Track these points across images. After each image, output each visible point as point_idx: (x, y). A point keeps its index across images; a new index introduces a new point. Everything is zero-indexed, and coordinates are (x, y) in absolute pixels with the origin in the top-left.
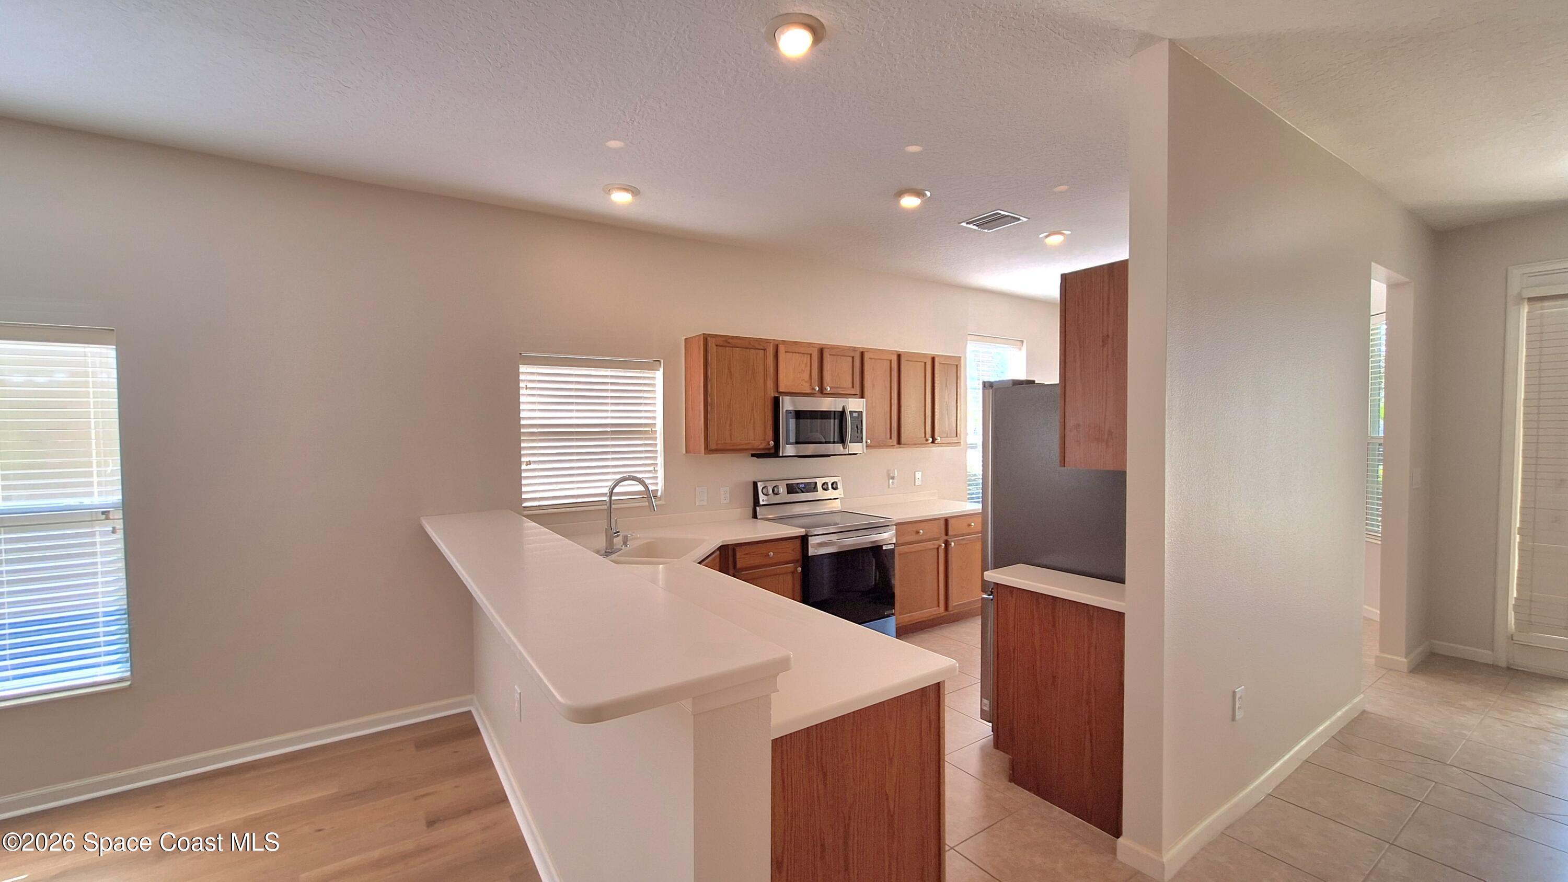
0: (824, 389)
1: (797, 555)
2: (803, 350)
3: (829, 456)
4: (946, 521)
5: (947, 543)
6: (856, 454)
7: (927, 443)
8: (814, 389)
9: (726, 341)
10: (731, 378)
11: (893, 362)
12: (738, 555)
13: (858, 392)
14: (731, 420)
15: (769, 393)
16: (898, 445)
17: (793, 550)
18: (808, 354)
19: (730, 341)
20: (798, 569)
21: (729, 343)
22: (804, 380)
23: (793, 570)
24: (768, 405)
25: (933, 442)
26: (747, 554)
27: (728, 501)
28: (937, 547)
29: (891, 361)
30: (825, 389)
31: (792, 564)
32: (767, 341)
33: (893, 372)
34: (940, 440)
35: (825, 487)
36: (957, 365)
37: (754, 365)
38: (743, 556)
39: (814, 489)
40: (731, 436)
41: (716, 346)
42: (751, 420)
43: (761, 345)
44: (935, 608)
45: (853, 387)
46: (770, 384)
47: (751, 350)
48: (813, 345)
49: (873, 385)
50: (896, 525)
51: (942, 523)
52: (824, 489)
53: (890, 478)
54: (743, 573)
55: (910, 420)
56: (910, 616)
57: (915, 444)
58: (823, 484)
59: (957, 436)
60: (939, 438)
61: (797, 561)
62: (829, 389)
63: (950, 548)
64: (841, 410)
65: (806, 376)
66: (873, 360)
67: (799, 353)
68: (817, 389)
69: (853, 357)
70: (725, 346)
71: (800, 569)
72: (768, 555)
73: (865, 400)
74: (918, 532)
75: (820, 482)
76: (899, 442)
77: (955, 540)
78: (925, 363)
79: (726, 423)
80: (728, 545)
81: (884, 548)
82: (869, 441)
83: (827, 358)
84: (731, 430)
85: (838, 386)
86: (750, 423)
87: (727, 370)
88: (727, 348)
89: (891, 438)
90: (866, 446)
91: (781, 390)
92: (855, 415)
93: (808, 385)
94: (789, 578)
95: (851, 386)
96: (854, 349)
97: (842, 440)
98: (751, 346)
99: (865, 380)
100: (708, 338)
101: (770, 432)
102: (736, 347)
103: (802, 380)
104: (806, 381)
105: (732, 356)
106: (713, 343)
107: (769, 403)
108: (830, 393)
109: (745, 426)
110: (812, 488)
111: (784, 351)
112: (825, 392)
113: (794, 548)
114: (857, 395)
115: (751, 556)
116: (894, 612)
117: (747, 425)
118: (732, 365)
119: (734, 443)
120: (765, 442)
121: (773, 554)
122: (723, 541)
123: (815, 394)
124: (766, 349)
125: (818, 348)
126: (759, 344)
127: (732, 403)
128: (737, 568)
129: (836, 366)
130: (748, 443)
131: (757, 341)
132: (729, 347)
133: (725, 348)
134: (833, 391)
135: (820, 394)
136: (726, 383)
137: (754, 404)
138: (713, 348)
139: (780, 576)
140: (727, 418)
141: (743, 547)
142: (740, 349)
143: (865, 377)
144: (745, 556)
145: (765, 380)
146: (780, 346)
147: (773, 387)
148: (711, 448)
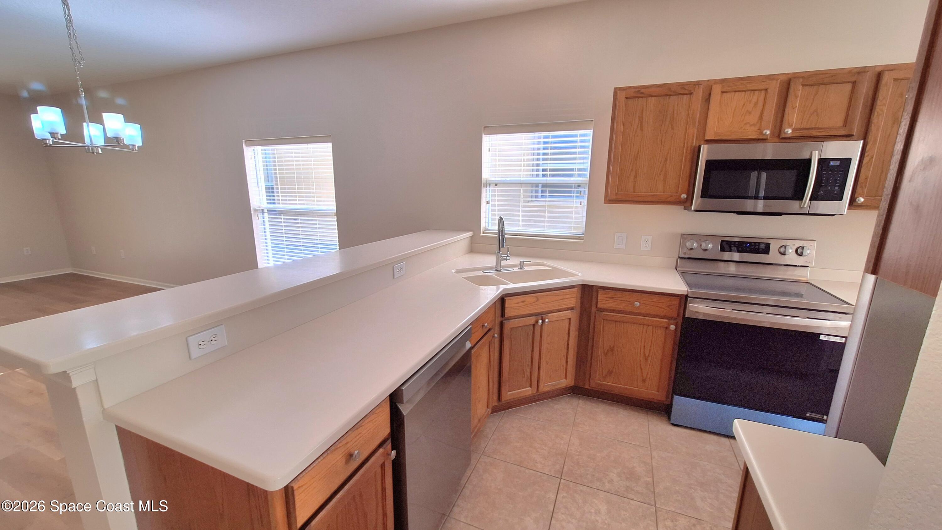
0: (781, 132)
2: (753, 86)
3: (780, 214)
6: (829, 215)
8: (762, 134)
9: (638, 91)
10: (642, 130)
13: (856, 132)
14: (636, 173)
17: (669, 307)
18: (761, 90)
19: (643, 91)
20: (671, 326)
21: (642, 93)
22: (749, 123)
23: (665, 325)
24: (686, 156)
26: (611, 298)
30: (785, 132)
31: (666, 320)
37: (673, 114)
38: (605, 299)
39: (766, 250)
40: (634, 188)
41: (627, 98)
42: (661, 171)
43: (687, 89)
45: (844, 125)
47: (672, 97)
48: (772, 77)
54: (604, 313)
58: (781, 247)
61: (673, 318)
62: (790, 132)
64: (806, 158)
65: (753, 118)
66: (904, 81)
67: (745, 91)
68: (769, 133)
69: (854, 83)
70: (638, 98)
71: (673, 327)
72: (634, 304)
73: (863, 141)
75: (775, 244)
79: (630, 175)
80: (593, 286)
82: (861, 199)
83: (797, 91)
84: (635, 182)
86: (660, 174)
87: (637, 122)
88: (640, 99)
90: (850, 206)
91: (708, 137)
92: (833, 163)
93: (754, 129)
94: (660, 332)
95: (840, 124)
96: (862, 71)
97: (796, 195)
98: (671, 93)
99: (876, 114)
100: (618, 92)
101: (684, 184)
102: (651, 97)
103: (746, 124)
104: (751, 124)
105: (645, 106)
106: (623, 96)
107: (689, 152)
108: (793, 136)
109: (654, 177)
110: (760, 249)
111: (720, 91)
112: (783, 136)
113: (671, 305)
114: (853, 135)
115: (614, 300)
116: (827, 418)
117: (656, 176)
118: (644, 116)
119: (636, 194)
120: (676, 195)
121: (640, 305)
122: (583, 281)
123: (765, 137)
124: (692, 93)
125: (781, 81)
126: (683, 88)
127: (640, 156)
128: (598, 307)
129: (813, 99)
130: (654, 195)
131: (681, 85)
132: (642, 97)
133: (637, 99)
134: (801, 132)
135: (776, 140)
136: (634, 135)
137: (669, 155)
138: (623, 101)
139: (648, 327)
140: (632, 170)
141: (607, 291)
142: (657, 98)
143: (877, 110)
144: (607, 299)
145: (687, 128)
146: (714, 86)
147: (697, 134)
148: (614, 197)
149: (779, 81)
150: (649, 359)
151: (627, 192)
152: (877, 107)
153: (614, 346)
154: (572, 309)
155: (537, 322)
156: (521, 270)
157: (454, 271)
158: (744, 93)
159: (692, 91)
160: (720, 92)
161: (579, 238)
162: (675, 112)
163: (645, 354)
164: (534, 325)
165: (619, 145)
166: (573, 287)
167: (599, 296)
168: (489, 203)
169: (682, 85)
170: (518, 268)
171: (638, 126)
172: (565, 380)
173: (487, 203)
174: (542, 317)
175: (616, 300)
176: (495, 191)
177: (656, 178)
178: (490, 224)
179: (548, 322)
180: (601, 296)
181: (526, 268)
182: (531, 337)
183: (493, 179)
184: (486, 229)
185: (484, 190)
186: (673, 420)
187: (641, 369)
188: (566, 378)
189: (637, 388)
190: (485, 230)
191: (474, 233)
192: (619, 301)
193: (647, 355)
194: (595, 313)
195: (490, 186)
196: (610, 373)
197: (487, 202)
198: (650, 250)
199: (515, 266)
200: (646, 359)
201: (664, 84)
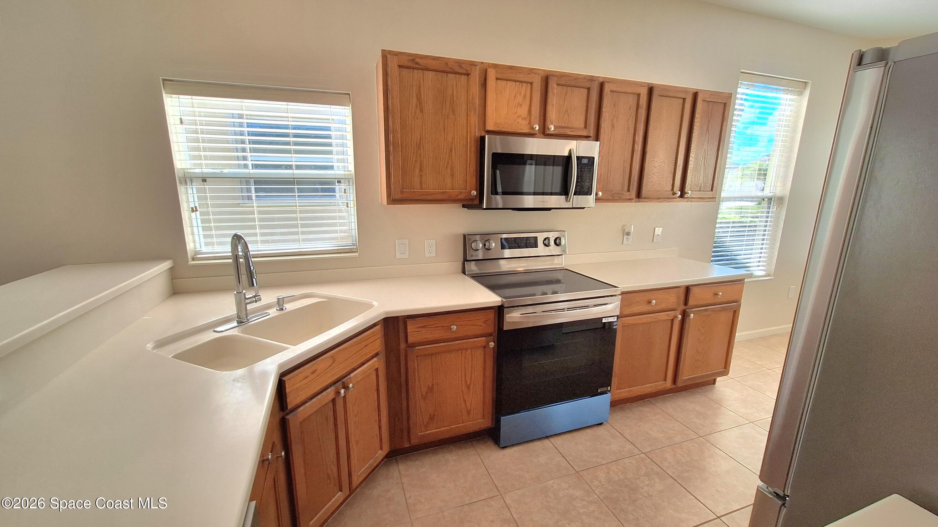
0: (546, 129)
1: (491, 328)
2: (521, 77)
3: (549, 209)
4: (688, 289)
5: (685, 314)
6: (583, 208)
7: (674, 197)
8: (533, 128)
9: (413, 60)
10: (422, 111)
11: (641, 96)
12: (410, 328)
13: (592, 133)
14: (421, 166)
15: (473, 131)
16: (637, 199)
17: (485, 322)
18: (527, 83)
19: (417, 60)
20: (490, 344)
21: (417, 63)
22: (520, 116)
23: (484, 344)
24: (471, 147)
25: (682, 196)
26: (422, 327)
27: (434, 254)
28: (671, 318)
29: (639, 95)
30: (548, 128)
31: (484, 338)
32: (473, 64)
33: (640, 110)
34: (691, 193)
35: (546, 242)
36: (725, 104)
37: (453, 97)
38: (417, 330)
39: (534, 243)
40: (421, 184)
41: (400, 66)
42: (448, 163)
43: (462, 68)
44: (661, 383)
45: (585, 127)
46: (474, 119)
47: (449, 75)
48: (534, 71)
49: (613, 126)
50: (623, 293)
51: (682, 292)
52: (545, 245)
53: (625, 234)
54: (416, 348)
55: (655, 170)
56: (630, 391)
57: (659, 199)
58: (545, 239)
59: (712, 190)
60: (690, 192)
61: (491, 335)
62: (553, 129)
63: (687, 320)
64: (567, 155)
65: (524, 111)
66: (615, 94)
67: (515, 81)
68: (537, 128)
69: (589, 89)
70: (414, 69)
71: (492, 344)
72: (451, 328)
73: (599, 142)
74: (650, 302)
75: (541, 237)
76: (639, 195)
77: (694, 311)
78: (684, 99)
79: (414, 167)
80: (398, 317)
81: (604, 321)
82: (600, 194)
83: (554, 89)
84: (421, 176)
85: (566, 125)
86: (447, 168)
87: (415, 100)
88: (416, 71)
89: (629, 191)
90: (595, 199)
91: (489, 127)
92: (585, 161)
93: (525, 123)
94: (479, 354)
95: (582, 126)
96: (592, 79)
97: (565, 191)
98: (448, 70)
99: (603, 119)
100: (388, 56)
101: (472, 181)
102: (428, 70)
103: (519, 117)
104: (523, 117)
105: (422, 82)
106: (395, 63)
107: (473, 144)
108: (554, 133)
109: (441, 171)
110: (531, 243)
111: (495, 77)
112: (548, 133)
113: (487, 320)
114: (590, 137)
115: (427, 329)
116: (610, 388)
117: (443, 170)
118: (422, 93)
119: (425, 192)
120: (466, 192)
121: (457, 328)
122: (386, 313)
123: (534, 132)
124: (470, 74)
125: (541, 76)
126: (460, 66)
127: (423, 143)
128: (409, 342)
129: (565, 98)
130: (444, 192)
131: (458, 63)
132: (418, 69)
133: (411, 70)
134: (559, 129)
135: (541, 135)
136: (414, 117)
137: (453, 144)
138: (396, 70)
139: (466, 351)
140: (416, 161)
141: (416, 319)
142: (434, 73)
143: (603, 116)
144: (419, 329)
145: (468, 115)
146: (489, 70)
147: (478, 124)
148: (398, 196)
149: (540, 75)
150: (471, 387)
151: (414, 189)
152: (603, 113)
153: (433, 385)
154: (377, 355)
155: (338, 393)
156: (282, 312)
157: (150, 346)
158: (514, 83)
159: (469, 72)
160: (495, 79)
161: (351, 251)
162: (455, 95)
163: (466, 382)
164: (334, 400)
165: (398, 128)
166: (374, 325)
167: (408, 327)
168: (196, 210)
169: (460, 63)
170: (275, 309)
171: (417, 105)
172: (380, 451)
173: (193, 211)
174: (344, 383)
175: (429, 329)
176: (204, 191)
177: (443, 172)
178: (203, 244)
179: (353, 387)
180: (411, 328)
181: (289, 307)
182: (332, 418)
183: (197, 171)
184: (197, 253)
185: (181, 189)
186: (502, 443)
187: (465, 401)
188: (381, 449)
189: (463, 423)
190: (195, 255)
191: (175, 262)
192: (433, 328)
193: (468, 383)
194: (406, 351)
195: (192, 181)
196: (432, 418)
197: (192, 208)
198: (435, 256)
199: (269, 306)
200: (469, 387)
201: (440, 57)
